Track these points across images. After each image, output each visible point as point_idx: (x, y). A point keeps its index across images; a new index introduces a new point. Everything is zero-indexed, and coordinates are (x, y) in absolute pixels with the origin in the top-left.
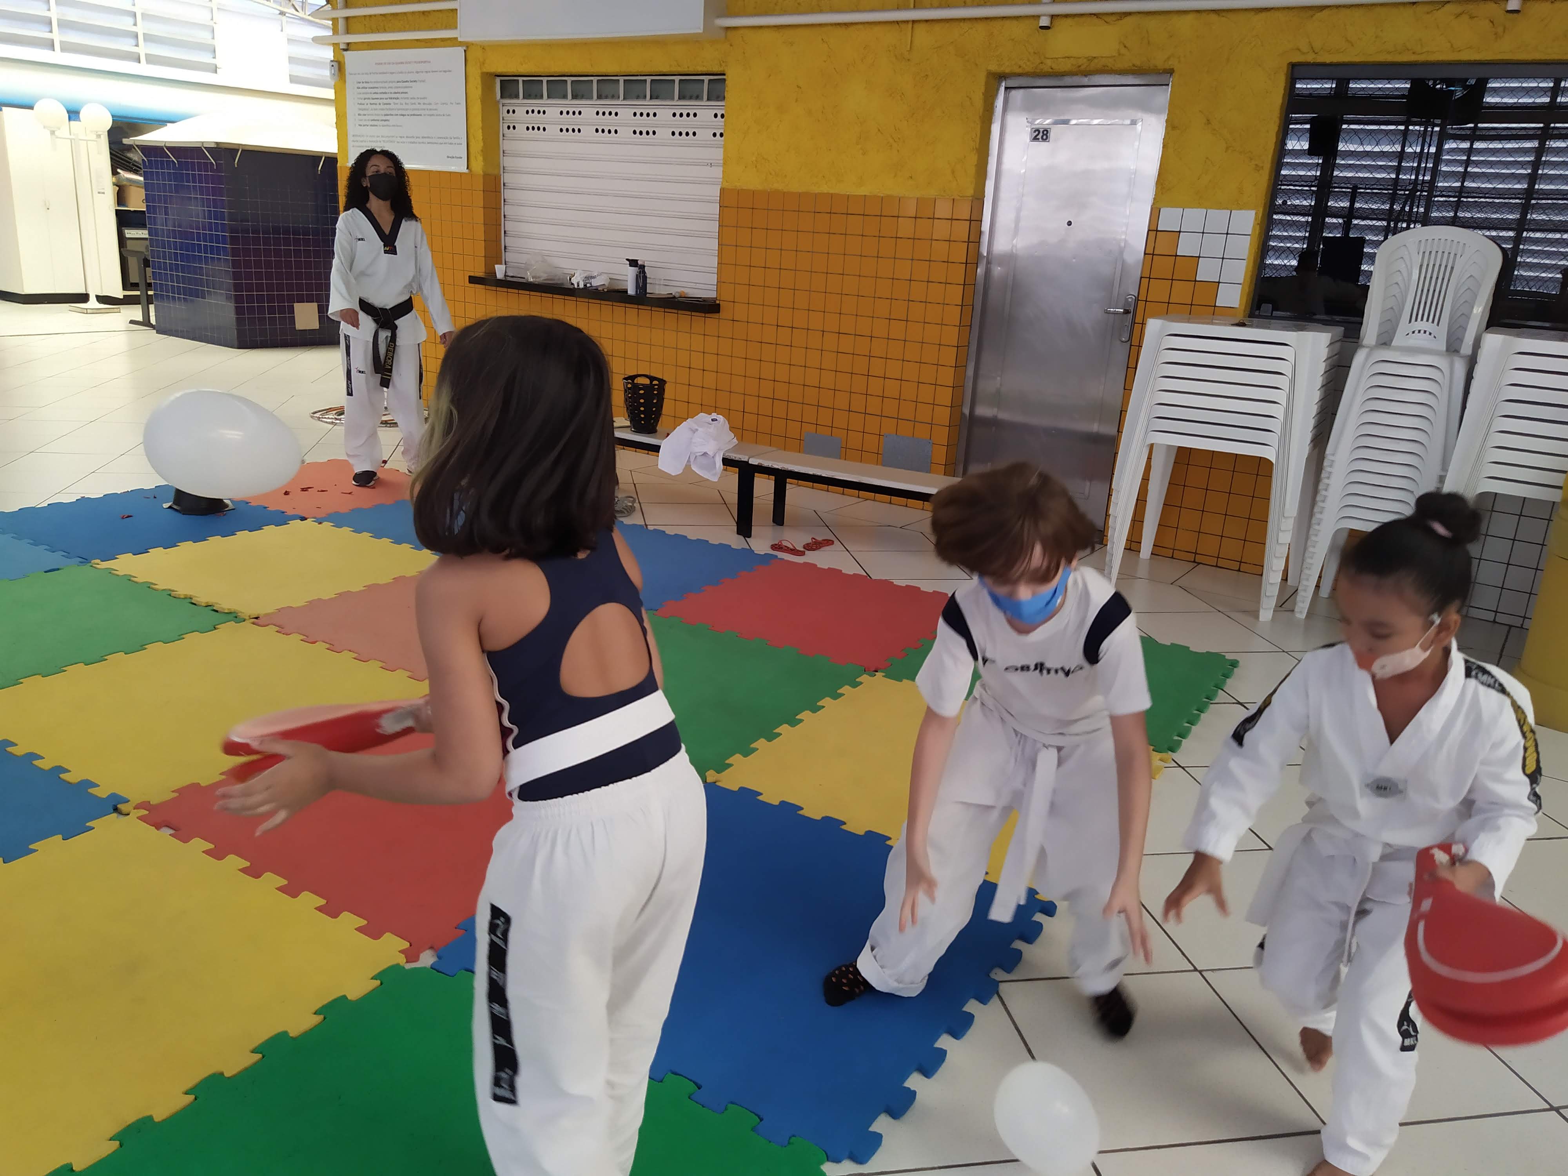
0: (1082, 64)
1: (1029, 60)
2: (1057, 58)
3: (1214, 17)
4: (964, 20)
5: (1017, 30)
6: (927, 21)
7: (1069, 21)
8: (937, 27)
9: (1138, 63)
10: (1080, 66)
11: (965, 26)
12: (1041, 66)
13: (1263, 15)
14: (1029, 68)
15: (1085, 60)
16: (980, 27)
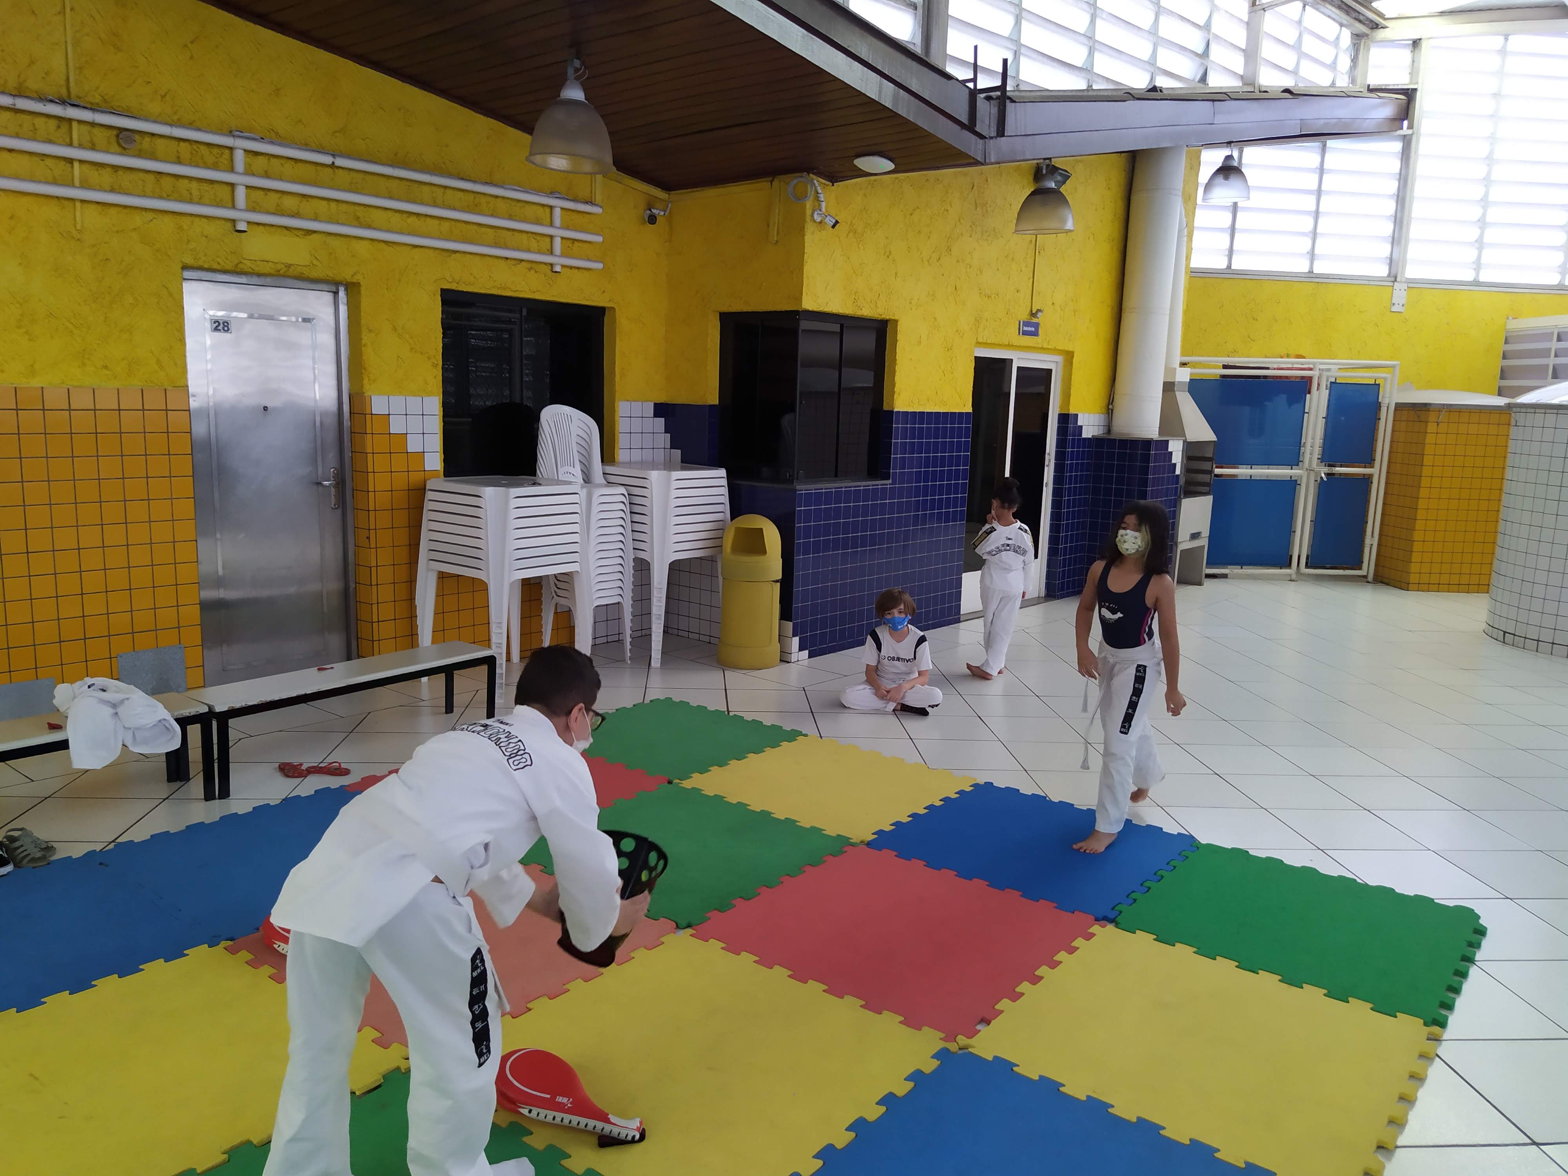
0: (281, 269)
1: (227, 259)
2: (255, 261)
3: (383, 244)
4: (146, 210)
5: (211, 229)
6: (98, 203)
7: (261, 227)
8: (113, 211)
9: (331, 275)
10: (279, 271)
11: (150, 215)
12: (241, 266)
13: (417, 250)
14: (229, 266)
15: (283, 266)
16: (167, 219)
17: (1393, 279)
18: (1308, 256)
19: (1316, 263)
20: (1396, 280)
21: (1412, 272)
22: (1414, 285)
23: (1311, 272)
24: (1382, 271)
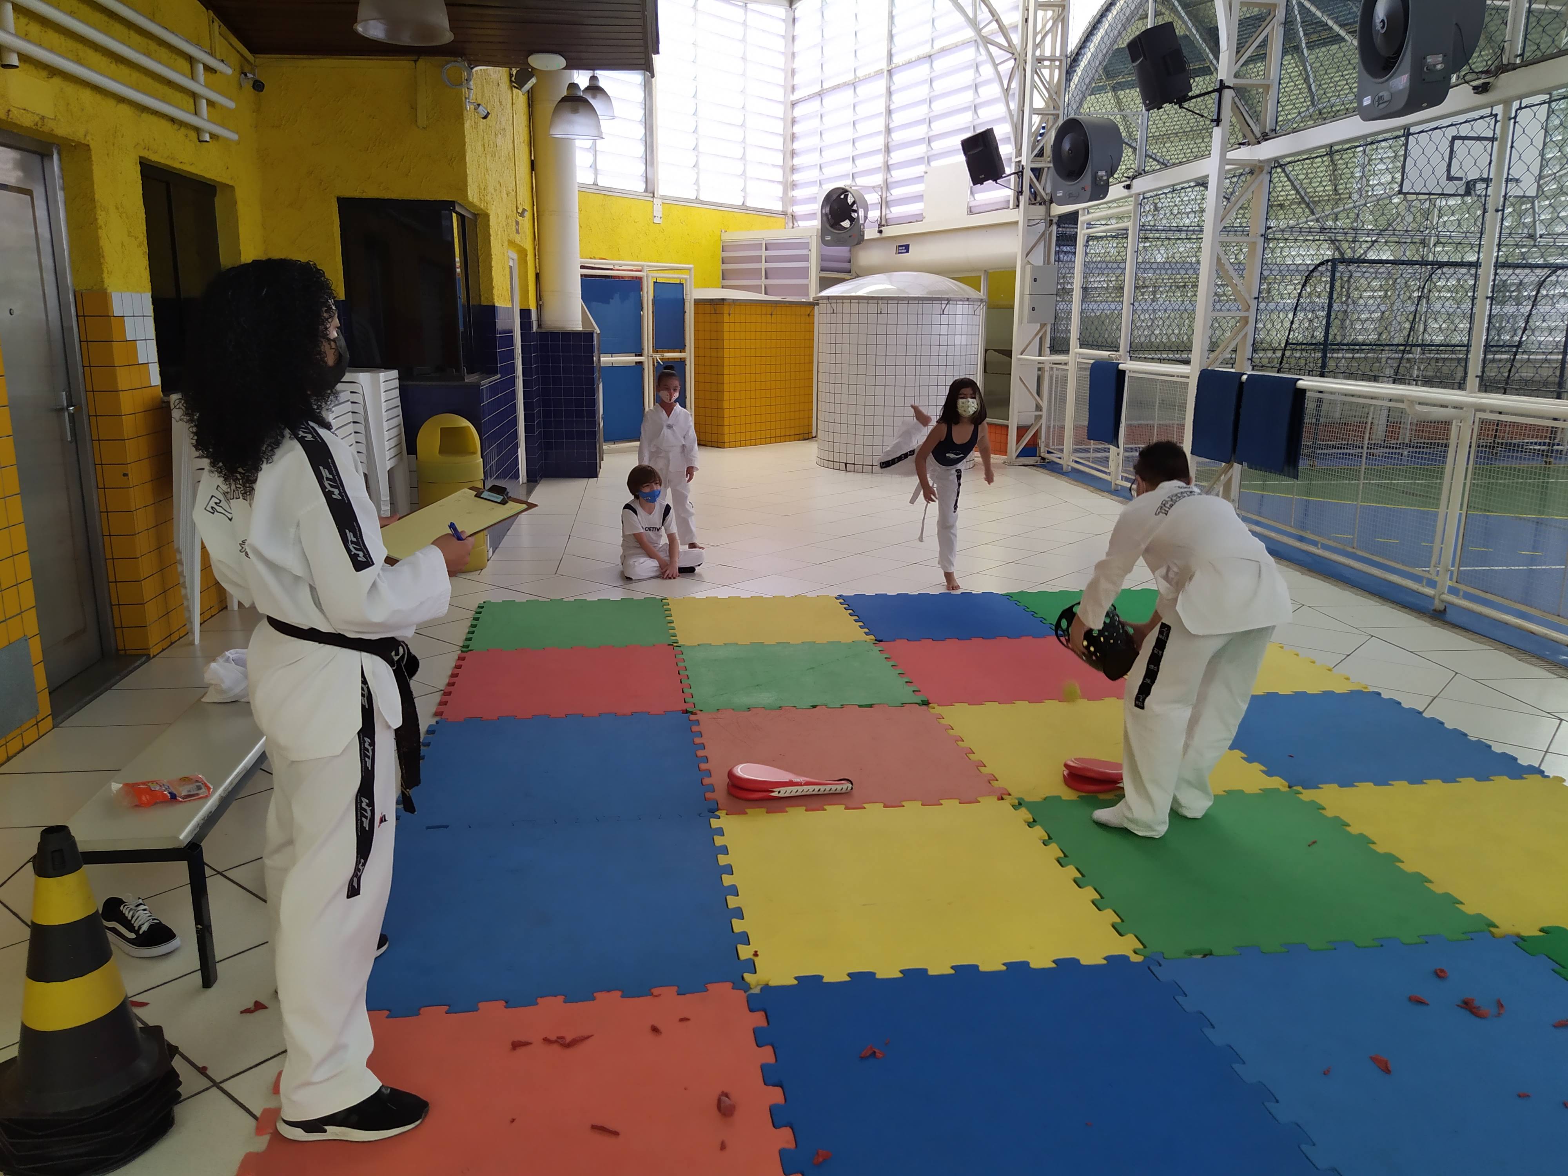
17: (652, 195)
18: (592, 171)
19: (599, 177)
20: (654, 196)
21: (663, 190)
22: (667, 201)
23: (595, 184)
24: (641, 187)
